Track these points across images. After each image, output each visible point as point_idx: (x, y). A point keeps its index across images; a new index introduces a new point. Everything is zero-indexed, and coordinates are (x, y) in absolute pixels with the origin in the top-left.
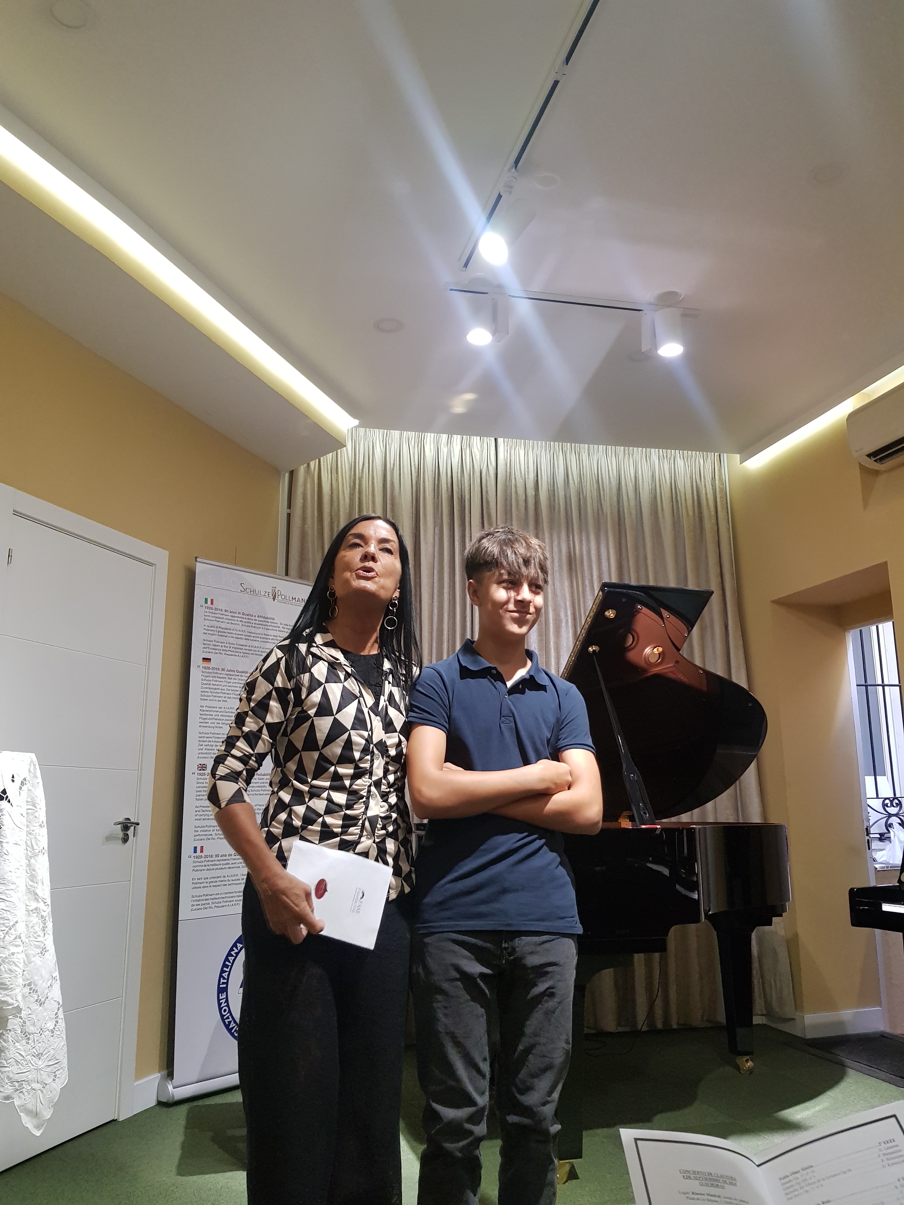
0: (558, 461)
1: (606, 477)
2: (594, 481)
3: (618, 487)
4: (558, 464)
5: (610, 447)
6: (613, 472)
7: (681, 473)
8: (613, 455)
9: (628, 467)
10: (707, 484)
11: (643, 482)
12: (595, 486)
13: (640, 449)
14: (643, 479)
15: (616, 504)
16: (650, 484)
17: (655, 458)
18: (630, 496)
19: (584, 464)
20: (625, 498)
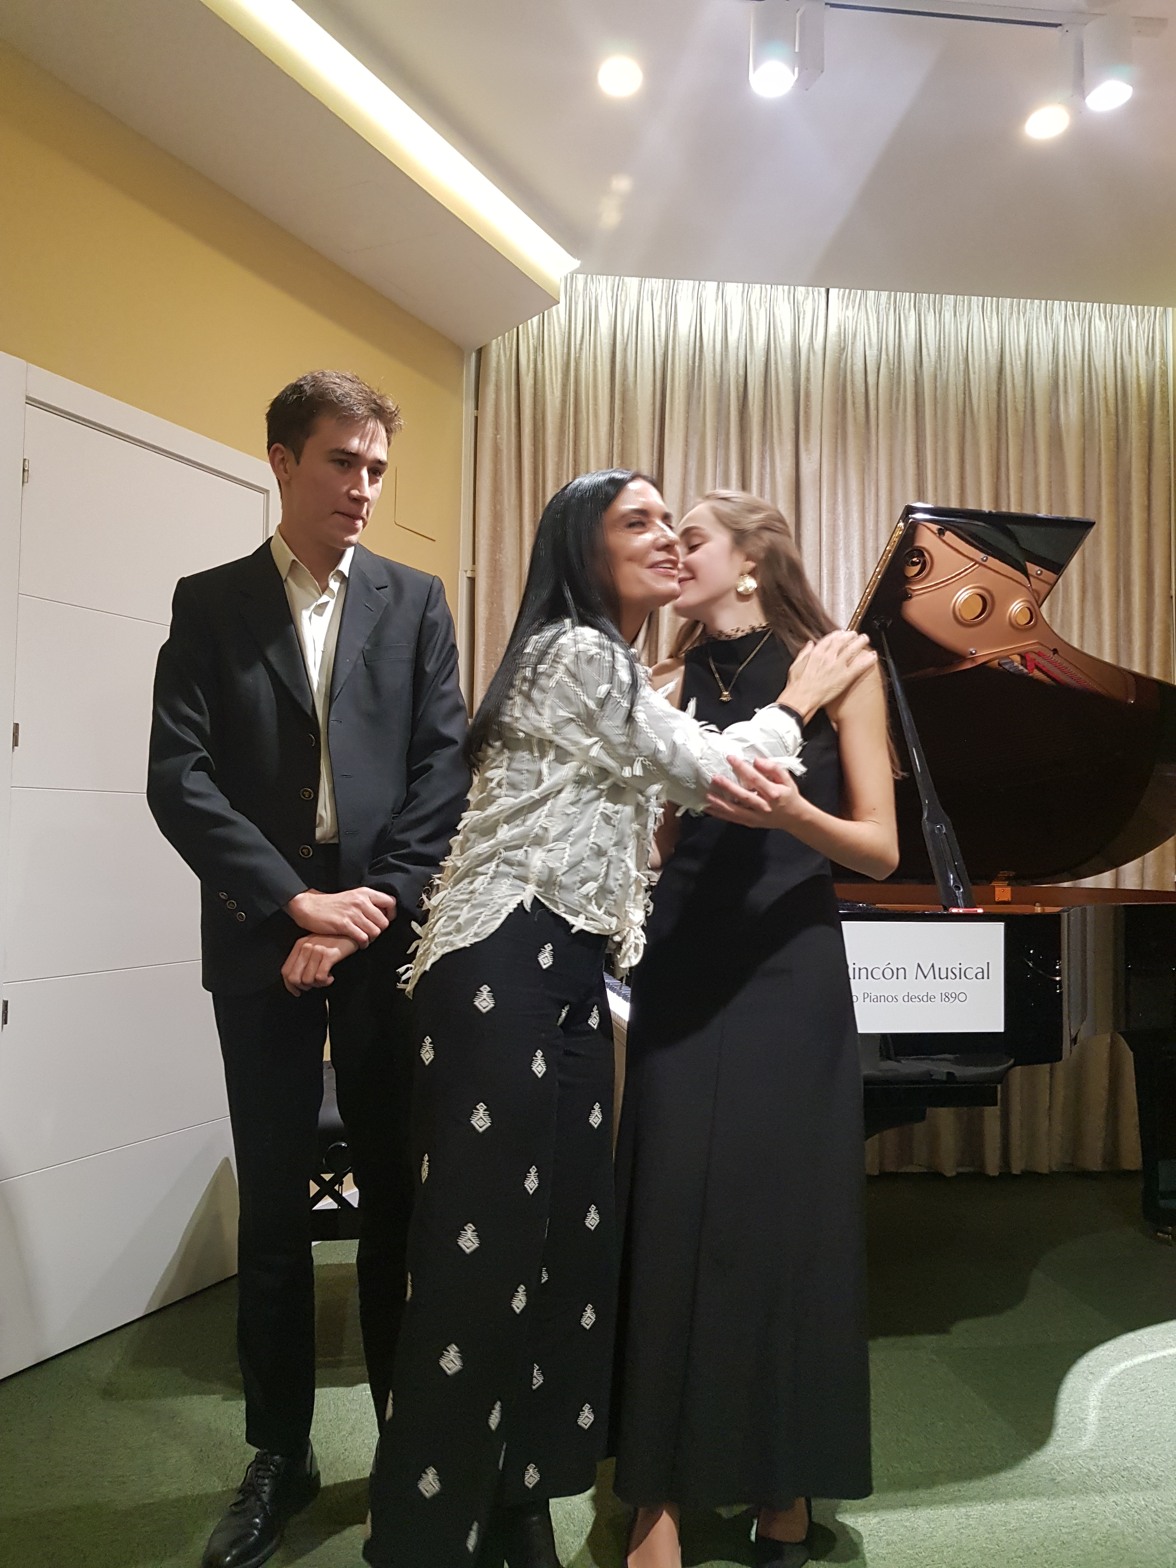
0: (906, 326)
1: (980, 349)
2: (961, 358)
3: (999, 365)
4: (906, 331)
5: (989, 298)
6: (992, 342)
7: (1100, 344)
8: (995, 313)
9: (1016, 335)
10: (1140, 362)
11: (1039, 358)
12: (962, 367)
13: (1037, 302)
14: (1039, 353)
15: (995, 395)
16: (1050, 362)
17: (1058, 317)
18: (1016, 382)
19: (947, 331)
20: (1009, 385)
